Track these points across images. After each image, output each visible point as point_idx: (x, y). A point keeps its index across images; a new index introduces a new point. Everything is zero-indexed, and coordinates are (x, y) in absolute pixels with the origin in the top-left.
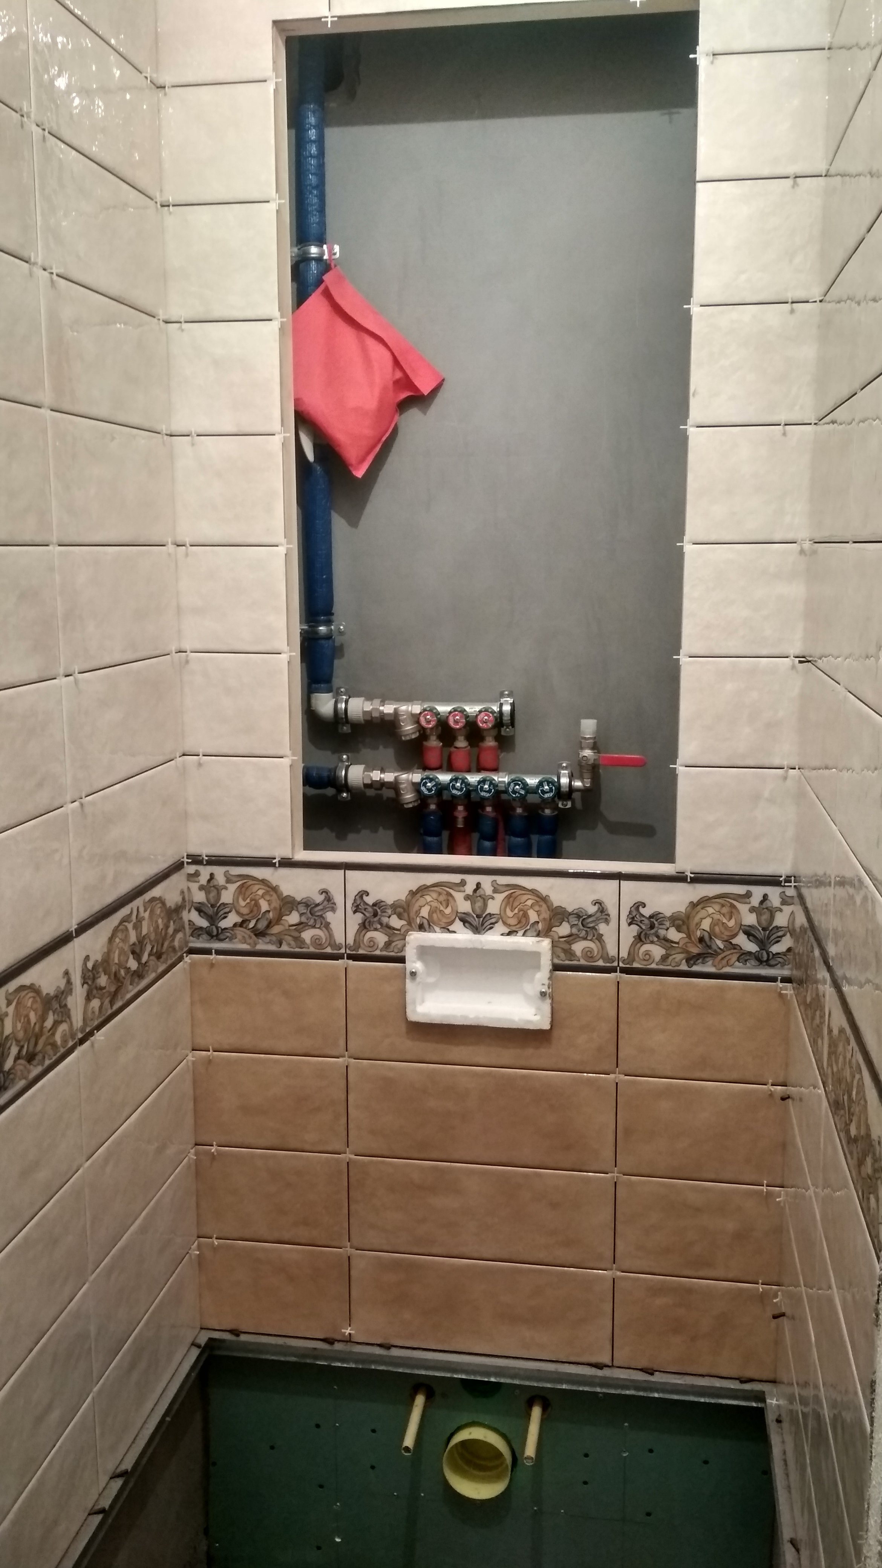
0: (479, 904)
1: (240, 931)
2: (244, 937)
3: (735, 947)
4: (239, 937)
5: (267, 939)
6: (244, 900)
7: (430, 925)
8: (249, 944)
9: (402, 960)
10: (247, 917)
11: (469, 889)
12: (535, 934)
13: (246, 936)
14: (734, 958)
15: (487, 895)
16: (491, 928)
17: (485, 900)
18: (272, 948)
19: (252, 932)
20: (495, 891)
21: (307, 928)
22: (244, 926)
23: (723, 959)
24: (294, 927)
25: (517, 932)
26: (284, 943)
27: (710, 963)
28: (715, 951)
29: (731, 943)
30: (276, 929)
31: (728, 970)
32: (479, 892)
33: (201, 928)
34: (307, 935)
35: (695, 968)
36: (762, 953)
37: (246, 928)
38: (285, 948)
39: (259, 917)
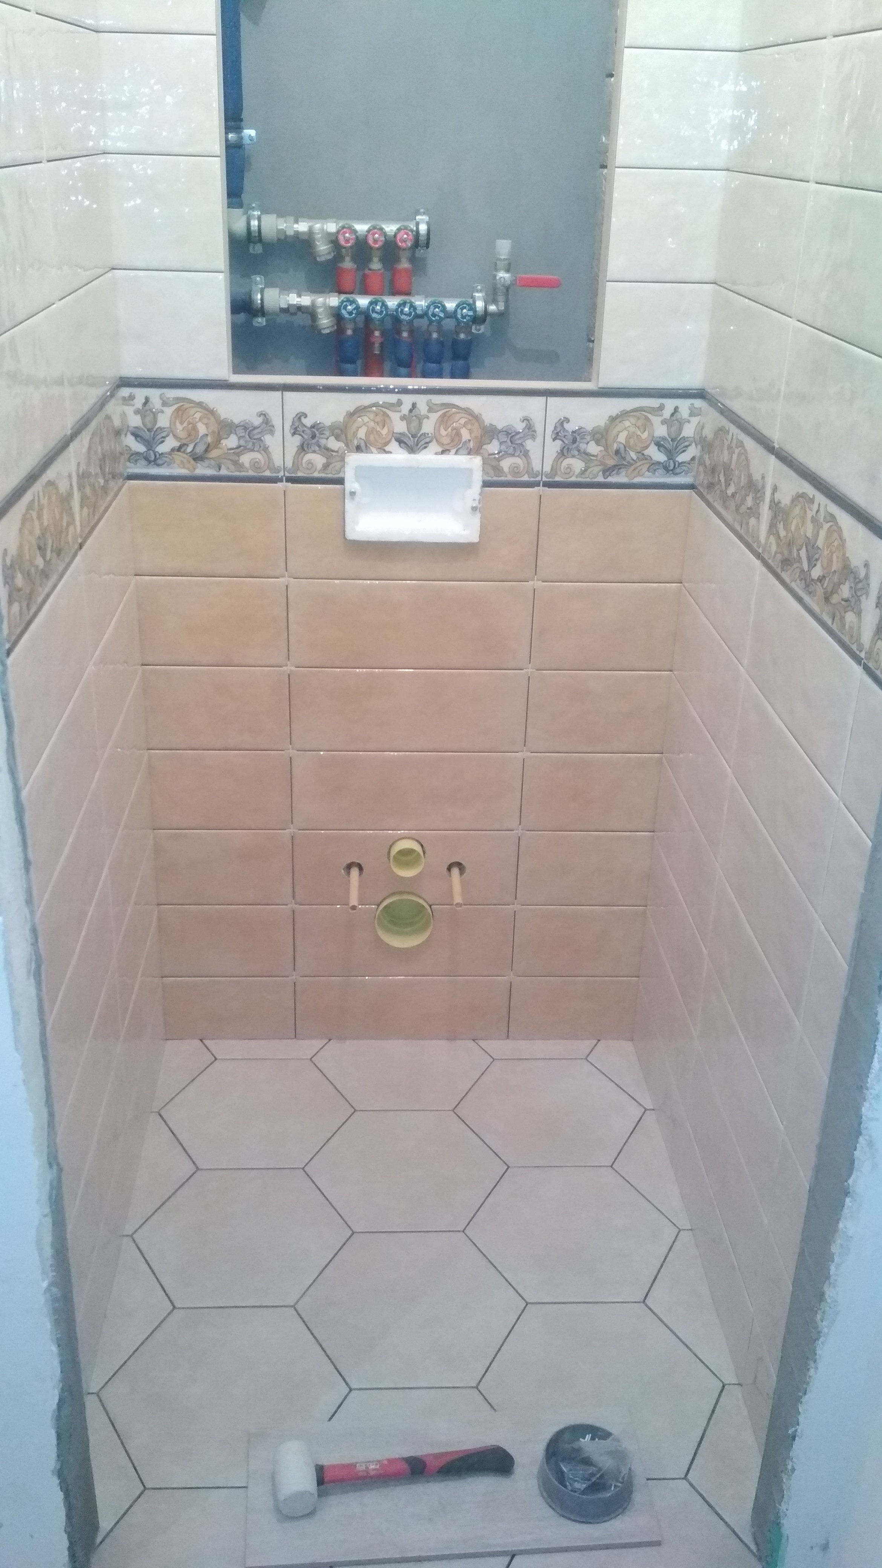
0: (414, 424)
1: (179, 456)
2: (182, 462)
3: (645, 458)
4: (178, 461)
5: (206, 463)
6: (181, 423)
7: (366, 446)
8: (188, 469)
9: (341, 481)
10: (185, 442)
11: (405, 409)
12: (466, 452)
13: (185, 461)
14: (645, 468)
15: (422, 414)
16: (426, 447)
17: (420, 419)
18: (210, 472)
19: (190, 456)
20: (430, 410)
21: (246, 451)
22: (182, 450)
23: (635, 469)
24: (232, 451)
25: (449, 450)
26: (223, 466)
27: (624, 473)
28: (628, 462)
29: (643, 454)
30: (214, 454)
31: (638, 480)
32: (414, 413)
33: (138, 454)
34: (246, 459)
35: (612, 479)
36: (670, 462)
37: (184, 452)
38: (224, 472)
39: (198, 440)
